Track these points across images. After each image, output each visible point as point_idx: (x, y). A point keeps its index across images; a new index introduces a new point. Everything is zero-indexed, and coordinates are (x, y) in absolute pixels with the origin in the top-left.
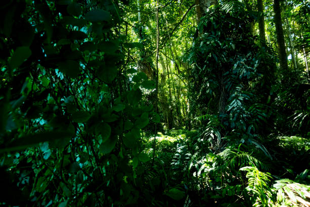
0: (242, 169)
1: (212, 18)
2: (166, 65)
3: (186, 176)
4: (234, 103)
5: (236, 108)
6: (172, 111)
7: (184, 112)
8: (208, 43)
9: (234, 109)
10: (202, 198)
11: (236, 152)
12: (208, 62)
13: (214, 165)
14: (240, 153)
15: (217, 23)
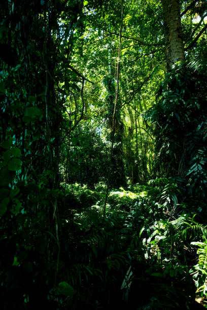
0: (193, 243)
1: (177, 75)
2: (134, 118)
3: (134, 243)
4: (195, 167)
5: (196, 173)
6: (138, 165)
7: (150, 168)
8: (171, 101)
9: (194, 174)
10: (146, 271)
11: (190, 222)
12: (170, 121)
13: (166, 233)
14: (194, 224)
15: (182, 80)
